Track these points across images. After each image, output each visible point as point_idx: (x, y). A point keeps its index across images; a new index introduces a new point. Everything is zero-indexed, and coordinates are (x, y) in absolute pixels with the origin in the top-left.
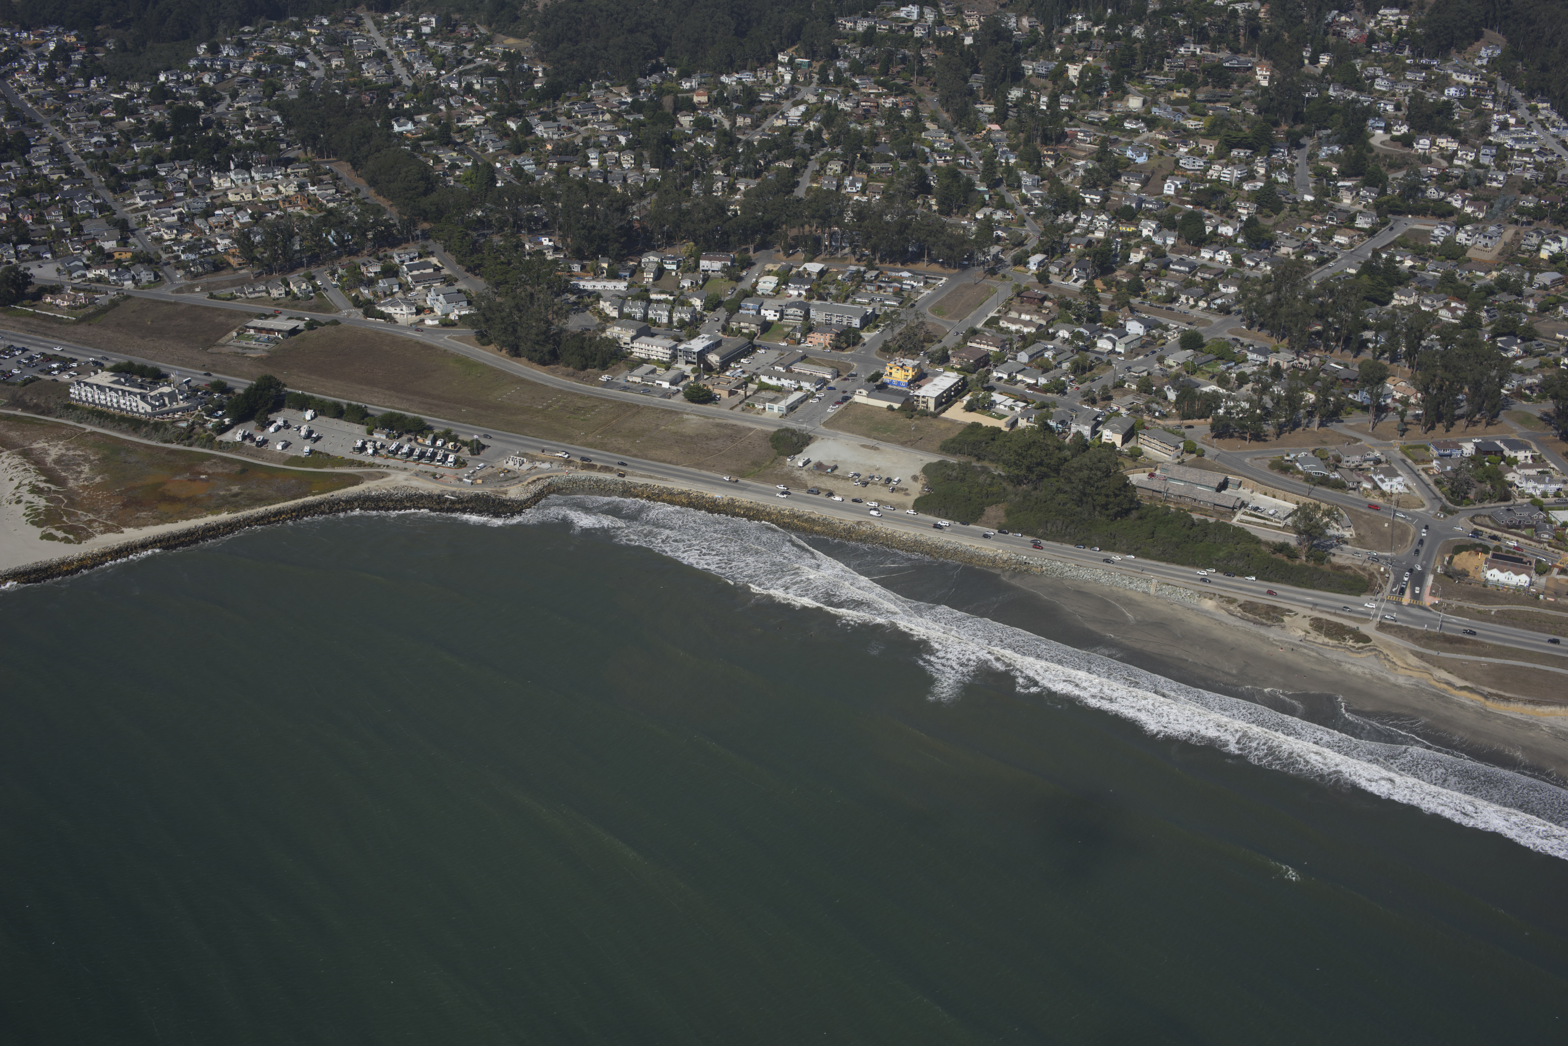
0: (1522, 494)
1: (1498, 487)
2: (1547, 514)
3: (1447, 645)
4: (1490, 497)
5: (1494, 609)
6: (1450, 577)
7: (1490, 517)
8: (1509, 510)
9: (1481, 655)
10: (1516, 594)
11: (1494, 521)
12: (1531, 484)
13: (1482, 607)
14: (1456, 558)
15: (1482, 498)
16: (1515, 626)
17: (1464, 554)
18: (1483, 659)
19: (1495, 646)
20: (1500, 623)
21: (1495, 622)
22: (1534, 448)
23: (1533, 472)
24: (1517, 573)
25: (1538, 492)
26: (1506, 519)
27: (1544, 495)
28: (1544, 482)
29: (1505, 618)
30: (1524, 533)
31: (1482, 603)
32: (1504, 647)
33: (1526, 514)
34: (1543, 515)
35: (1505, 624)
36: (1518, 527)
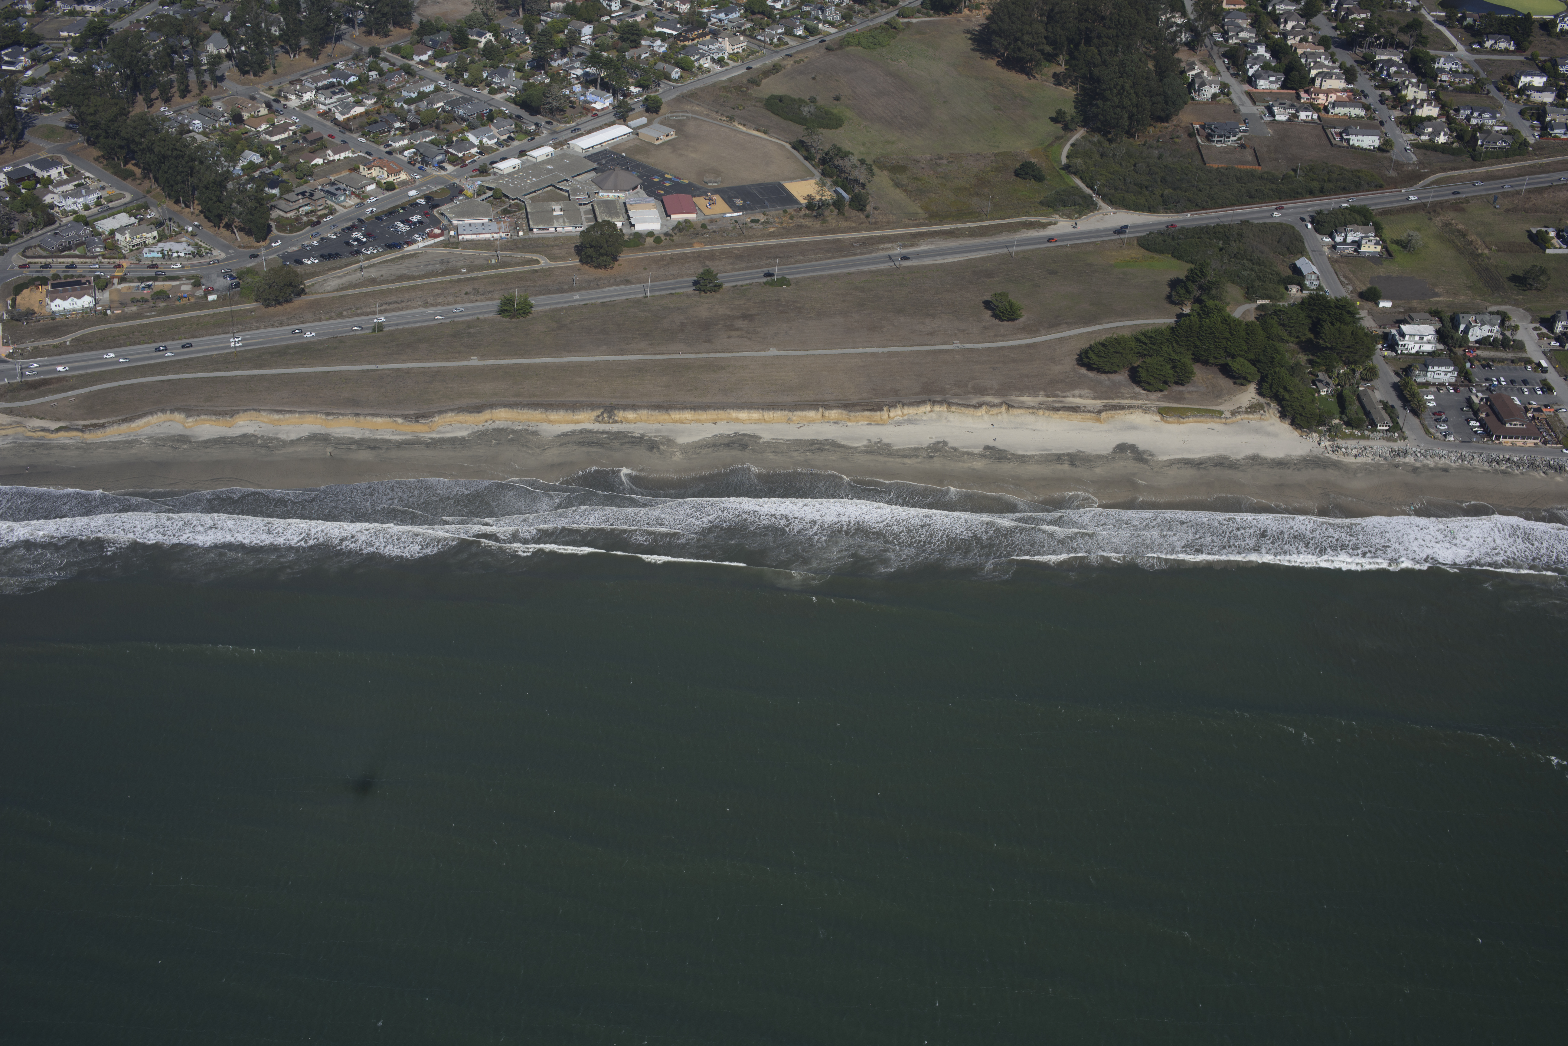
0: (65, 213)
1: (39, 213)
2: (93, 227)
3: (33, 392)
4: (35, 226)
5: (68, 339)
6: (17, 320)
7: (39, 246)
8: (56, 234)
9: (67, 391)
10: (86, 317)
11: (45, 250)
12: (70, 201)
13: (56, 341)
14: (19, 298)
15: (28, 228)
16: (92, 349)
17: (26, 292)
18: (70, 393)
19: (78, 376)
20: (78, 352)
21: (72, 352)
22: (66, 161)
23: (70, 187)
24: (79, 297)
25: (80, 207)
26: (56, 244)
27: (87, 207)
28: (81, 196)
29: (81, 345)
30: (77, 252)
31: (55, 337)
32: (87, 374)
33: (73, 233)
34: (89, 230)
35: (83, 351)
36: (70, 249)
